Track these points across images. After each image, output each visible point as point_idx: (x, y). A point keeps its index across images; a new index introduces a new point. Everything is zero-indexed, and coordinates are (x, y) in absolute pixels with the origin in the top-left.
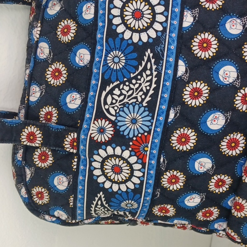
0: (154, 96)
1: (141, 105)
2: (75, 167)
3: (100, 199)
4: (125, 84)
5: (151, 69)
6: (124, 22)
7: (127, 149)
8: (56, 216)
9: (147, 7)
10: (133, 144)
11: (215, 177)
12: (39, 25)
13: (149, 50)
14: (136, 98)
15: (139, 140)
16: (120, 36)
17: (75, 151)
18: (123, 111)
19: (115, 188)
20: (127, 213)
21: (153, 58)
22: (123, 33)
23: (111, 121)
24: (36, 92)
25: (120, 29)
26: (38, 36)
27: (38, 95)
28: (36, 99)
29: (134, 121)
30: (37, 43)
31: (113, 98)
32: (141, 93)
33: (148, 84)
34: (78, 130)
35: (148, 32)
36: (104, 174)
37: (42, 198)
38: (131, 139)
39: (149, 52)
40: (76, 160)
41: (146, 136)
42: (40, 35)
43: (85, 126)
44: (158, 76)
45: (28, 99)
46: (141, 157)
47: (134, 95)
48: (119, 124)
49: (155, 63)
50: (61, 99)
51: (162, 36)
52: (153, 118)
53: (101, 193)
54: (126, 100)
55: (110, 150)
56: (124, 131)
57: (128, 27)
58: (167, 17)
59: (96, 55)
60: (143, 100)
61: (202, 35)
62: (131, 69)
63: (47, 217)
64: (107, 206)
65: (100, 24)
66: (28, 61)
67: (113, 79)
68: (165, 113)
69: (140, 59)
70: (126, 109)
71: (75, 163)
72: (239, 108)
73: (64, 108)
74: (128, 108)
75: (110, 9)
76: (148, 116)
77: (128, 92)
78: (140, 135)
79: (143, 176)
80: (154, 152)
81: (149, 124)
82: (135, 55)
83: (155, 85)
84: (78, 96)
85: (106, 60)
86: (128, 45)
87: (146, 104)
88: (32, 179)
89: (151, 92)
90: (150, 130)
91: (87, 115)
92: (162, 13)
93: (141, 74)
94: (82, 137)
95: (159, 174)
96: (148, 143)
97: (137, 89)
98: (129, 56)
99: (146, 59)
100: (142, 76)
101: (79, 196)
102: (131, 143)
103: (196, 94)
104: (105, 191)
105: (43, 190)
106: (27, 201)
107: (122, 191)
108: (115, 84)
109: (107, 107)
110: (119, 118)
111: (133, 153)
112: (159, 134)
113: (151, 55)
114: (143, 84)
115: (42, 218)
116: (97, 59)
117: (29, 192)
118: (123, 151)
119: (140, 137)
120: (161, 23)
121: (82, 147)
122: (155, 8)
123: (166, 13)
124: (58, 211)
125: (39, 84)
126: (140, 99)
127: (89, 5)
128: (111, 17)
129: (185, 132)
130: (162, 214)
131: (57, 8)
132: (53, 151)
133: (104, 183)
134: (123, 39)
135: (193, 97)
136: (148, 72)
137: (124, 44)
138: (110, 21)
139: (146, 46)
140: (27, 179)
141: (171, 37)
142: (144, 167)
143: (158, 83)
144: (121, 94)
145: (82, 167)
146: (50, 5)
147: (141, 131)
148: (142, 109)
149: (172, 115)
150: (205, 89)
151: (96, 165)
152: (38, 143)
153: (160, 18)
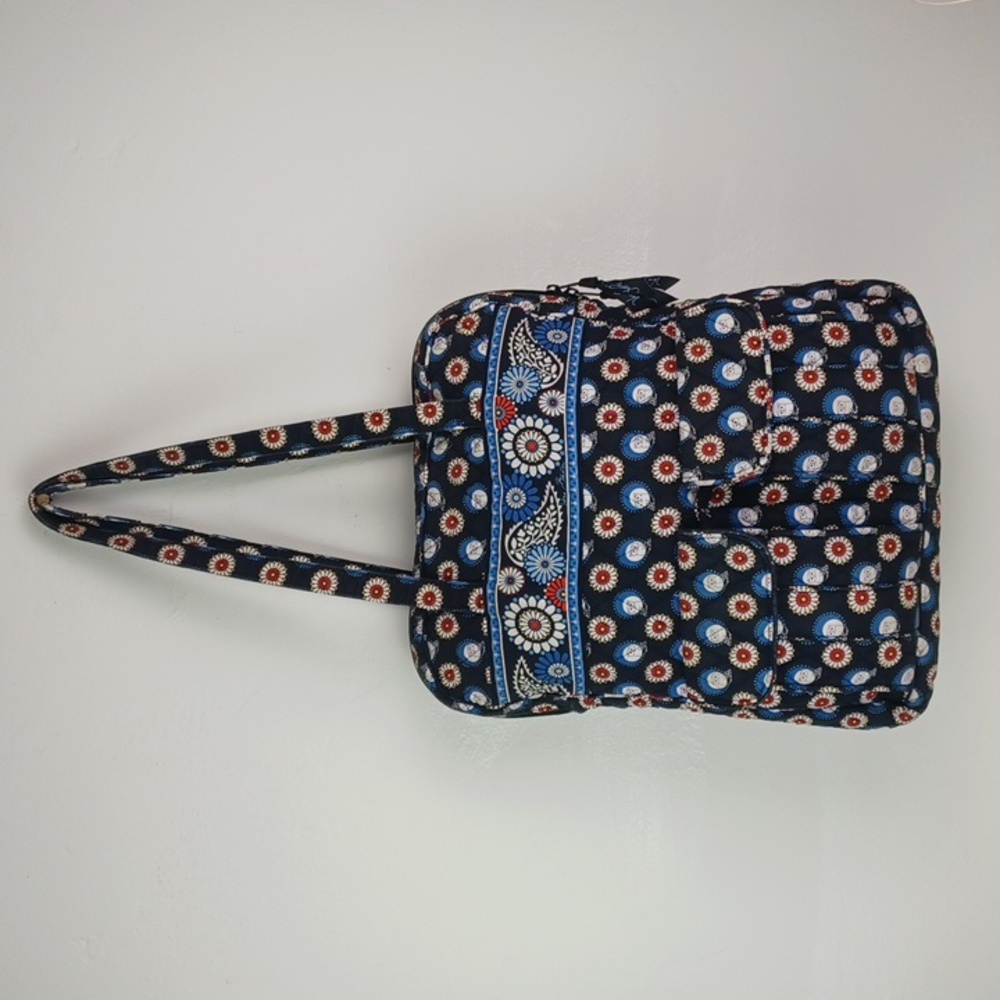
0: (563, 533)
1: (550, 545)
2: (486, 631)
3: (522, 666)
4: (529, 524)
5: (555, 503)
6: (518, 456)
7: (542, 597)
8: (474, 701)
9: (541, 437)
10: (548, 591)
11: (651, 619)
12: (426, 468)
13: (549, 483)
14: (543, 537)
15: (554, 585)
16: (517, 471)
17: (482, 611)
18: (531, 554)
19: (537, 648)
20: (562, 687)
21: (555, 490)
22: (519, 468)
23: (519, 568)
24: (431, 547)
25: (516, 464)
26: (426, 481)
27: (433, 550)
28: (431, 555)
29: (545, 564)
30: (426, 489)
31: (518, 542)
32: (548, 531)
33: (554, 519)
34: (483, 584)
35: (545, 463)
36: (521, 633)
37: (451, 678)
38: (545, 586)
39: (549, 486)
40: (485, 622)
41: (560, 580)
42: (429, 480)
43: (491, 578)
44: (564, 509)
45: (423, 557)
46: (559, 605)
47: (541, 535)
48: (529, 570)
49: (558, 496)
50: (461, 551)
51: (560, 466)
52: (565, 558)
53: (522, 658)
54: (533, 542)
55: (523, 602)
56: (535, 578)
57: (523, 461)
58: (563, 445)
59: (494, 496)
60: (551, 539)
61: (605, 459)
62: (534, 506)
63: (462, 706)
64: (531, 675)
65: (493, 461)
66: (418, 512)
67: (515, 520)
68: (577, 551)
69: (541, 494)
70: (534, 552)
71: (485, 626)
72: (659, 534)
73: (465, 560)
74: (536, 550)
75: (500, 444)
76: (559, 556)
77: (533, 532)
78: (554, 580)
79: (566, 629)
80: (573, 597)
81: (562, 565)
82: (535, 490)
83: (562, 521)
84: (479, 544)
85: (504, 499)
86: (527, 480)
87: (556, 543)
88: (437, 656)
89: (559, 529)
90: (564, 572)
91: (492, 565)
92: (557, 442)
93: (544, 510)
94: (489, 591)
95: (584, 623)
96: (565, 588)
97: (543, 527)
98: (529, 492)
99: (547, 492)
100: (546, 512)
101: (497, 667)
102: (545, 591)
103: (608, 524)
104: (526, 654)
105: (453, 667)
106: (434, 686)
107: (546, 652)
108: (519, 524)
109: (512, 552)
110: (528, 564)
111: (549, 602)
112: (575, 576)
113: (553, 488)
114: (548, 521)
115: (455, 709)
116: (495, 500)
117: (436, 674)
118: (537, 601)
119: (555, 582)
120: (558, 452)
121: (490, 604)
122: (550, 437)
123: (561, 441)
124: (474, 693)
125: (434, 537)
126: (548, 539)
127: (477, 440)
128: (503, 452)
129: (604, 569)
130: (603, 681)
131: (444, 447)
132: (456, 615)
133: (522, 645)
134: (519, 474)
135: (606, 528)
136: (552, 507)
137: (522, 479)
138: (503, 456)
139: (546, 478)
140: (432, 657)
141: (571, 466)
142: (564, 617)
143: (564, 517)
144: (527, 535)
145: (494, 629)
146: (436, 443)
147: (555, 575)
148: (552, 549)
149: (586, 552)
150: (617, 517)
151: (510, 623)
152: (437, 605)
153: (557, 447)
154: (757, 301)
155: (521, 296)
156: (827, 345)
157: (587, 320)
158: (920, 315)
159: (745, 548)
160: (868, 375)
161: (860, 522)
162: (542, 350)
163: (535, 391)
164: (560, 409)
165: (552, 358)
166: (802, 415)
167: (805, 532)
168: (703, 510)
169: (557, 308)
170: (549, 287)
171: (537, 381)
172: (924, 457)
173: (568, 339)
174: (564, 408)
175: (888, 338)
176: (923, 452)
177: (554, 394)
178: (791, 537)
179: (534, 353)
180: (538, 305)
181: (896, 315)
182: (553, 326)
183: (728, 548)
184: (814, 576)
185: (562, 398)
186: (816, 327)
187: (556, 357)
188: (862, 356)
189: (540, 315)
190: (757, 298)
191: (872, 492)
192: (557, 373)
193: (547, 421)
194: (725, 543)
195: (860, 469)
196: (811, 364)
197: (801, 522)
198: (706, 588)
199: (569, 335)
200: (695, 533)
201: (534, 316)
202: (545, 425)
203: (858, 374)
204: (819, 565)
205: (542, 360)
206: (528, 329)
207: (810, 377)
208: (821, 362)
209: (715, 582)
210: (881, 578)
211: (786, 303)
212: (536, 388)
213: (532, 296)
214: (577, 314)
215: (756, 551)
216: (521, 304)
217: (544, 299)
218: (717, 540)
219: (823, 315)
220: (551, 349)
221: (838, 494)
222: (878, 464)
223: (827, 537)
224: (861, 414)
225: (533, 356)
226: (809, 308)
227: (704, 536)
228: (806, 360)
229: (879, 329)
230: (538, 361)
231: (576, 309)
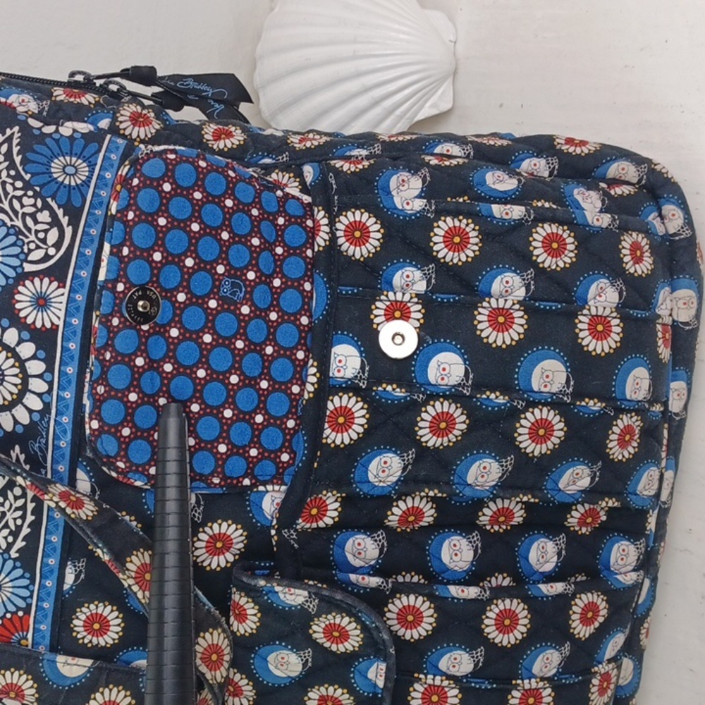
0: (32, 539)
1: (6, 556)
9: (11, 361)
13: (17, 448)
15: (8, 625)
33: (19, 513)
35: (14, 411)
39: (16, 452)
41: (20, 618)
51: (40, 420)
52: (33, 582)
58: (51, 384)
68: (56, 574)
72: (205, 564)
76: (22, 577)
78: (9, 616)
81: (26, 593)
83: (33, 518)
87: (17, 555)
89: (25, 531)
90: (29, 606)
92: (40, 376)
96: (28, 632)
112: (46, 615)
113: (22, 457)
114: (8, 514)
119: (10, 619)
120: (40, 395)
122: (27, 364)
123: (48, 376)
129: (100, 611)
136: (18, 491)
141: (60, 424)
143: (37, 512)
147: (13, 609)
149: (70, 578)
153: (38, 385)
154: (428, 165)
155: (17, 86)
156: (535, 265)
157: (130, 141)
158: (689, 221)
159: (347, 619)
160: (599, 327)
161: (548, 568)
162: (36, 196)
163: (11, 273)
164: (55, 315)
165: (53, 215)
166: (479, 386)
167: (454, 591)
168: (285, 533)
169: (79, 113)
170: (72, 74)
171: (17, 256)
172: (663, 463)
173: (90, 178)
174: (62, 314)
175: (638, 260)
176: (664, 455)
177: (46, 286)
178: (431, 597)
179: (19, 199)
180: (46, 104)
181: (650, 218)
182: (66, 148)
183: (318, 615)
184: (459, 662)
185: (59, 296)
186: (521, 229)
187: (60, 212)
188: (593, 290)
189: (47, 124)
190: (427, 158)
191: (573, 519)
192: (57, 246)
193: (26, 335)
194: (313, 607)
195: (561, 485)
196: (505, 295)
197: (451, 566)
198: (271, 667)
199: (92, 172)
200: (262, 583)
201: (33, 123)
202: (20, 342)
203: (583, 322)
204: (470, 647)
205: (33, 216)
206: (15, 150)
207: (501, 319)
208: (521, 293)
209: (288, 663)
210: (567, 666)
211: (474, 176)
212: (14, 268)
213: (39, 87)
214: (114, 130)
215: (365, 629)
216: (14, 99)
217: (60, 94)
218: (300, 600)
219: (536, 209)
220: (53, 198)
221: (519, 516)
222: (593, 479)
223: (489, 602)
224: (579, 394)
225: (16, 204)
226: (514, 191)
227: (278, 589)
228: (497, 286)
229: (627, 241)
230: (24, 215)
231: (114, 119)
